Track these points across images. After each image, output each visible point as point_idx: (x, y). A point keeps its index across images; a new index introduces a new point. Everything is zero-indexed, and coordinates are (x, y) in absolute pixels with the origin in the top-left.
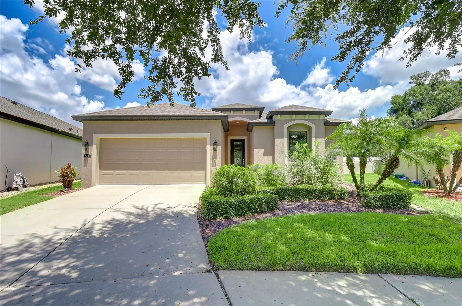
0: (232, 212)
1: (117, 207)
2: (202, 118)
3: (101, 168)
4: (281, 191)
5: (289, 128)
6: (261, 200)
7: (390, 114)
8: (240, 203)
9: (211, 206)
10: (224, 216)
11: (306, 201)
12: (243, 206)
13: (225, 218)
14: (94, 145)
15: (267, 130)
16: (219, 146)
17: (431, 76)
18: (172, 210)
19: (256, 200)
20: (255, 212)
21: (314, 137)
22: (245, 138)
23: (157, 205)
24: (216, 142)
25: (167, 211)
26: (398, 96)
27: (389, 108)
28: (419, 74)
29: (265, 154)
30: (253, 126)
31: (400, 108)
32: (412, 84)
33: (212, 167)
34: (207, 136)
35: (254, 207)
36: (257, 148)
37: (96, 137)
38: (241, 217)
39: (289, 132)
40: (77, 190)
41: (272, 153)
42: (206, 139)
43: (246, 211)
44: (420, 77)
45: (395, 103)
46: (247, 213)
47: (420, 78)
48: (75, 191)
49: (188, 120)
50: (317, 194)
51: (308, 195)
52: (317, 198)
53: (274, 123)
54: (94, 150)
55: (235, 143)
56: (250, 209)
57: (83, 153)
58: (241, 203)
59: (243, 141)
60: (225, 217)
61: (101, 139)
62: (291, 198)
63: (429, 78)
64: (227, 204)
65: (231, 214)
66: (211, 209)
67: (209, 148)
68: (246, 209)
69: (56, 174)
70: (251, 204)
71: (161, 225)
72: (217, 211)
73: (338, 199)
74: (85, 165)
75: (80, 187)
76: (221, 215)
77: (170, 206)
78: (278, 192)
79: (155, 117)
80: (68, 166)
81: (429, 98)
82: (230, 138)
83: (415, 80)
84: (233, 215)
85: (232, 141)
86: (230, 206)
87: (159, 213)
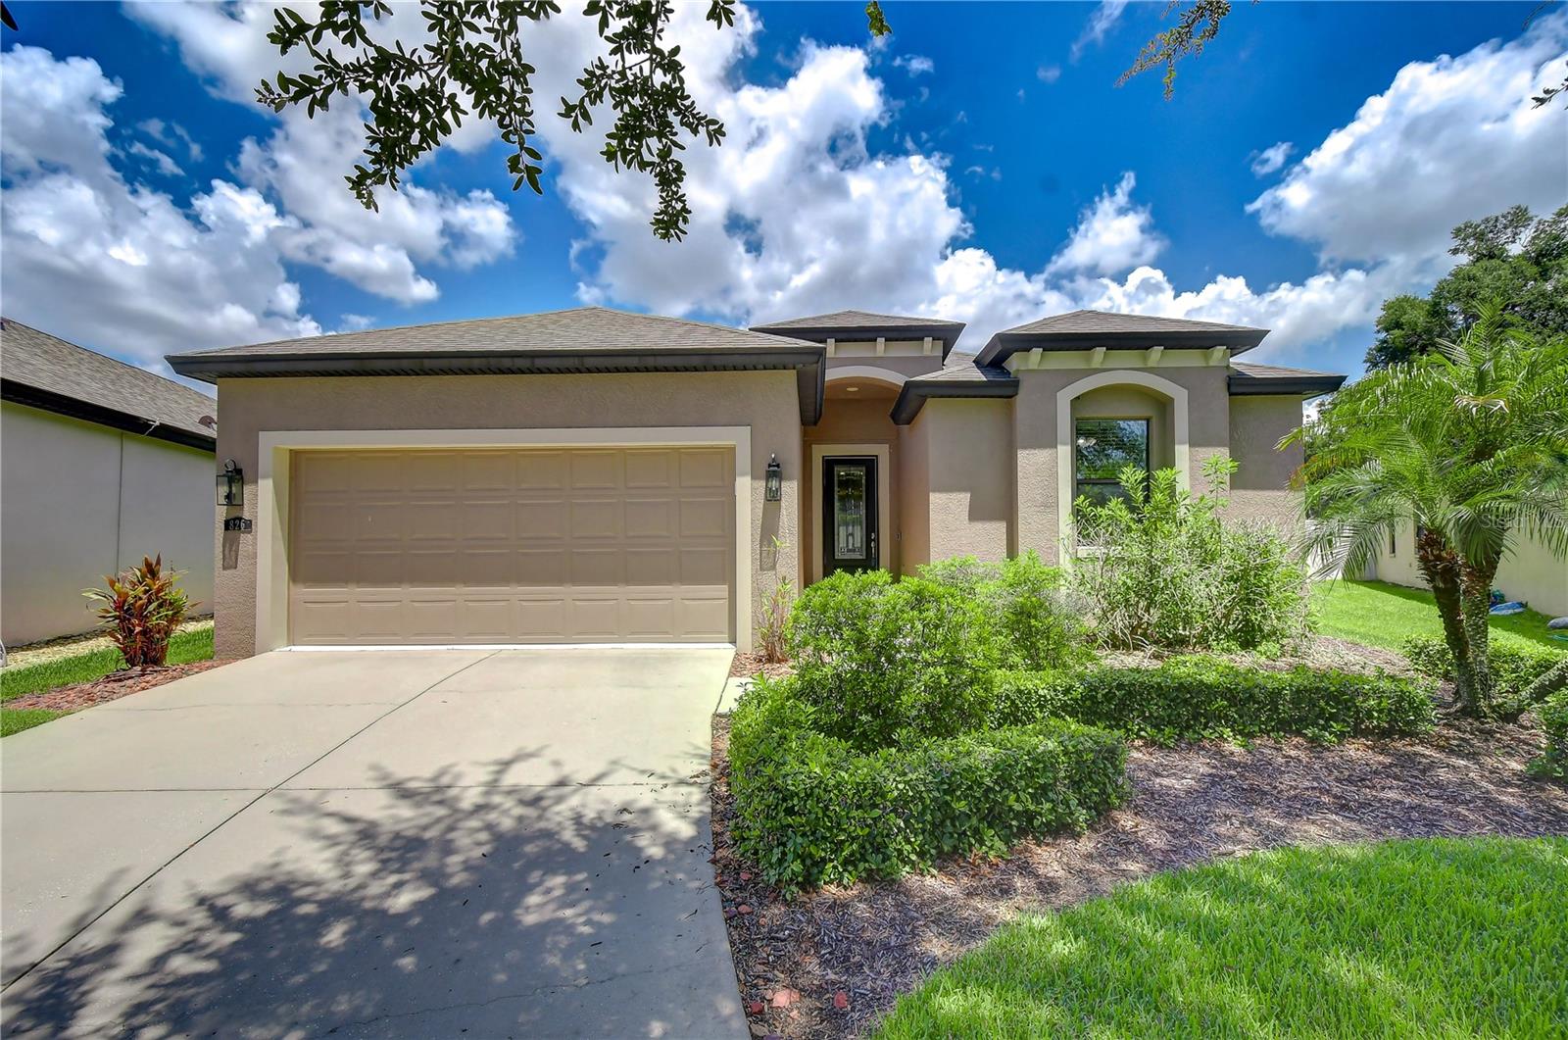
0: (908, 842)
1: (304, 786)
2: (717, 361)
3: (295, 576)
4: (1108, 697)
5: (1076, 401)
6: (1046, 762)
7: (1375, 365)
8: (945, 792)
9: (790, 812)
10: (861, 866)
11: (1234, 746)
12: (961, 806)
13: (869, 878)
14: (265, 477)
15: (982, 416)
16: (790, 479)
17: (1534, 223)
18: (574, 801)
19: (1028, 769)
20: (1022, 832)
21: (1182, 443)
22: (882, 452)
23: (506, 765)
24: (778, 466)
25: (548, 814)
26: (1406, 299)
27: (1374, 344)
28: (1487, 220)
29: (976, 514)
30: (923, 399)
31: (1416, 343)
32: (1460, 255)
33: (761, 569)
34: (737, 438)
35: (1017, 807)
36: (940, 490)
37: (274, 446)
38: (952, 867)
39: (1075, 423)
40: (184, 673)
41: (1007, 512)
42: (732, 450)
43: (976, 831)
44: (1491, 232)
45: (1398, 325)
46: (982, 842)
47: (1491, 235)
48: (174, 678)
49: (656, 370)
50: (1285, 709)
51: (1241, 717)
52: (1287, 726)
53: (1015, 384)
54: (264, 500)
55: (841, 472)
56: (995, 817)
57: (221, 513)
58: (950, 791)
59: (870, 464)
60: (869, 871)
61: (296, 456)
62: (1160, 730)
63: (1526, 235)
64: (878, 800)
65: (900, 852)
66: (790, 826)
67: (747, 491)
68: (974, 821)
69: (88, 603)
70: (1002, 789)
71: (507, 924)
72: (824, 838)
73: (1385, 733)
74: (230, 562)
75: (210, 652)
76: (846, 863)
77: (566, 770)
78: (1093, 699)
79: (516, 360)
80: (145, 569)
81: (1530, 303)
82: (821, 452)
83: (1472, 242)
84: (914, 857)
85: (830, 464)
86: (894, 811)
87: (507, 824)
